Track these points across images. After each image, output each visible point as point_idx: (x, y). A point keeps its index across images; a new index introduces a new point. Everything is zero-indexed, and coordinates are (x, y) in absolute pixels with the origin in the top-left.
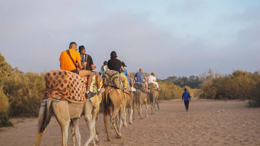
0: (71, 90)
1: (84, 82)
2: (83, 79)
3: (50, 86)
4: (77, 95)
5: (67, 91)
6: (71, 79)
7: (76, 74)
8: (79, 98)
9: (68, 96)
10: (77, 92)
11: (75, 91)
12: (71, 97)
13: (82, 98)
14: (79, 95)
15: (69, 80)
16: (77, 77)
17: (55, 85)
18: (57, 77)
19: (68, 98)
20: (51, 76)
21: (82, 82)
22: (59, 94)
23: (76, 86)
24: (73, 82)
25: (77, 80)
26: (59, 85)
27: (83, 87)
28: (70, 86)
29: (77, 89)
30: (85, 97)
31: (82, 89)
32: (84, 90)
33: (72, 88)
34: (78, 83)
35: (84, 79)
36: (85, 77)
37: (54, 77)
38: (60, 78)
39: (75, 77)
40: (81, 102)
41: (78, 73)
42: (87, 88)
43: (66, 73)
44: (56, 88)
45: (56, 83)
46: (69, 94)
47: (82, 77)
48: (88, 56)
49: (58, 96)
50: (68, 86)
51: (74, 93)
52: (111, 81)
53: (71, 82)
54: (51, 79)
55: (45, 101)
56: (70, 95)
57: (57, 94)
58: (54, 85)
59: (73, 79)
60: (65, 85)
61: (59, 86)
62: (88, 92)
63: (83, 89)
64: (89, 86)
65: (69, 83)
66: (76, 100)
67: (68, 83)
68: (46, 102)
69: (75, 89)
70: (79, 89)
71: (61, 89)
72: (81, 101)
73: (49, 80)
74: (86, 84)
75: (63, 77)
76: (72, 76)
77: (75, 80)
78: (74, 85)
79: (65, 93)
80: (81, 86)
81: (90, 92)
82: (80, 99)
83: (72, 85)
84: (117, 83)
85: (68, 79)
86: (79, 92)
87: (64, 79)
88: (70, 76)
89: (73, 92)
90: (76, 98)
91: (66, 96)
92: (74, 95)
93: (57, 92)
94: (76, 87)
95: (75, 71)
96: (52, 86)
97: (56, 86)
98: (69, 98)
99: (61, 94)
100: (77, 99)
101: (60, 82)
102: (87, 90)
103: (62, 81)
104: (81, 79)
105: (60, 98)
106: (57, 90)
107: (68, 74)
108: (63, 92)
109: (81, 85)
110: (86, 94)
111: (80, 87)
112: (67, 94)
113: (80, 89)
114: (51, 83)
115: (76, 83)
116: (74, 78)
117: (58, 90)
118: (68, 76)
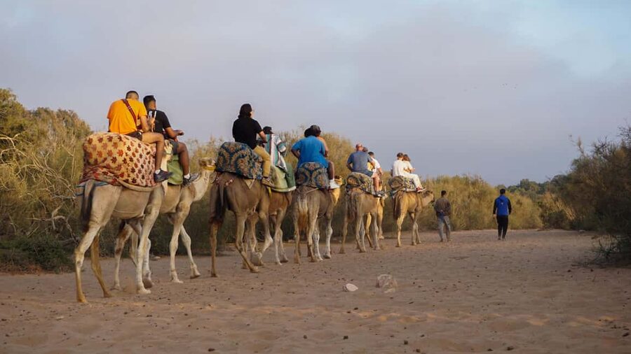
0: (130, 168)
1: (152, 153)
2: (149, 149)
3: (92, 161)
4: (140, 176)
5: (123, 169)
6: (129, 149)
7: (138, 141)
8: (144, 181)
9: (125, 177)
10: (140, 172)
11: (137, 170)
12: (130, 180)
13: (149, 181)
14: (143, 177)
15: (127, 151)
16: (139, 146)
17: (102, 159)
18: (105, 146)
19: (124, 181)
20: (93, 143)
21: (148, 153)
22: (109, 174)
23: (138, 160)
24: (134, 154)
25: (140, 150)
26: (109, 159)
27: (149, 162)
28: (128, 160)
29: (139, 165)
30: (153, 181)
31: (148, 166)
32: (151, 168)
33: (132, 165)
34: (141, 156)
35: (151, 148)
36: (152, 145)
37: (99, 145)
38: (110, 147)
39: (136, 145)
40: (147, 188)
41: (140, 138)
42: (157, 164)
43: (120, 139)
44: (105, 164)
45: (103, 155)
46: (126, 174)
47: (148, 145)
48: (158, 112)
49: (108, 177)
50: (125, 161)
51: (135, 173)
52: (232, 163)
53: (130, 153)
54: (95, 148)
55: (82, 184)
56: (129, 176)
57: (105, 173)
58: (100, 160)
59: (133, 149)
60: (120, 160)
61: (109, 162)
62: (158, 172)
63: (150, 166)
64: (159, 160)
65: (127, 155)
66: (138, 185)
67: (124, 155)
68: (84, 186)
69: (136, 166)
70: (142, 166)
71: (113, 165)
72: (146, 186)
73: (90, 150)
74: (154, 157)
75: (115, 145)
76: (132, 144)
77: (137, 151)
78: (135, 159)
79: (119, 173)
80: (147, 161)
81: (161, 171)
82: (144, 184)
83: (131, 160)
84: (242, 167)
85: (125, 150)
86: (143, 171)
87: (118, 148)
88: (128, 143)
89: (133, 171)
90: (138, 181)
91: (120, 178)
92: (135, 177)
93: (105, 170)
94: (137, 163)
95: (135, 135)
96: (96, 160)
97: (103, 161)
98: (127, 181)
99: (112, 175)
100: (141, 184)
101: (110, 153)
102: (156, 169)
103: (115, 152)
104: (146, 149)
105: (111, 180)
106: (105, 167)
107: (124, 140)
108: (115, 172)
109: (146, 159)
110: (155, 174)
111: (145, 163)
112: (122, 175)
113: (145, 166)
114: (95, 156)
115: (137, 155)
116: (134, 147)
117: (108, 167)
118: (125, 144)
